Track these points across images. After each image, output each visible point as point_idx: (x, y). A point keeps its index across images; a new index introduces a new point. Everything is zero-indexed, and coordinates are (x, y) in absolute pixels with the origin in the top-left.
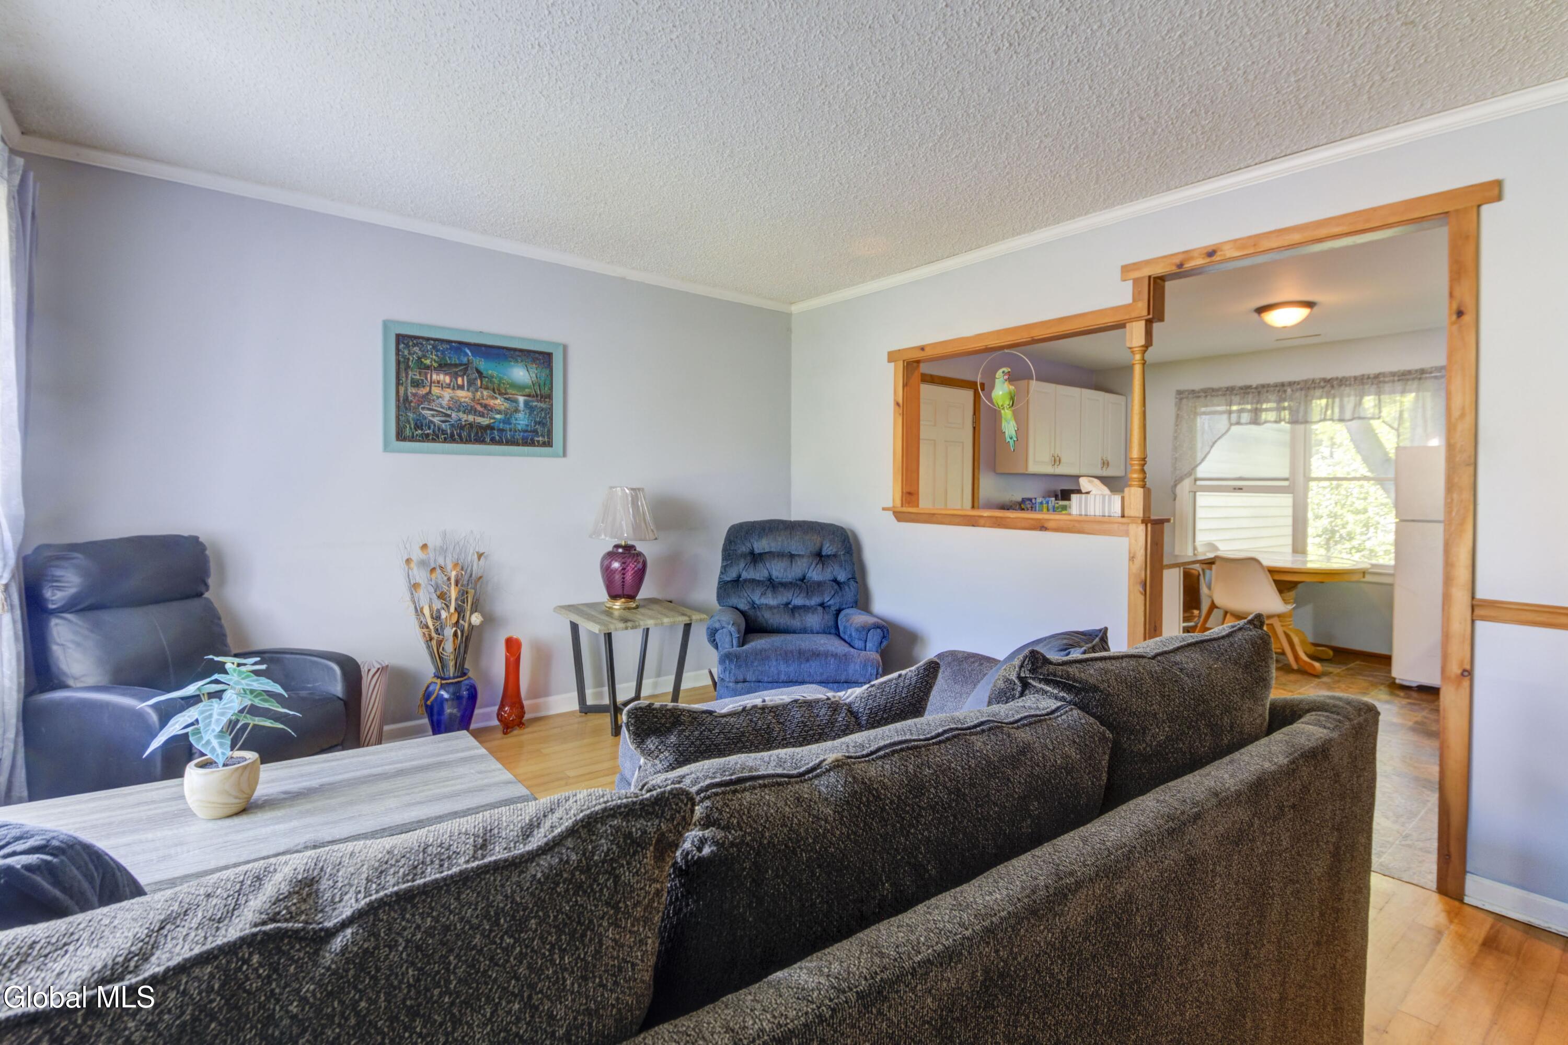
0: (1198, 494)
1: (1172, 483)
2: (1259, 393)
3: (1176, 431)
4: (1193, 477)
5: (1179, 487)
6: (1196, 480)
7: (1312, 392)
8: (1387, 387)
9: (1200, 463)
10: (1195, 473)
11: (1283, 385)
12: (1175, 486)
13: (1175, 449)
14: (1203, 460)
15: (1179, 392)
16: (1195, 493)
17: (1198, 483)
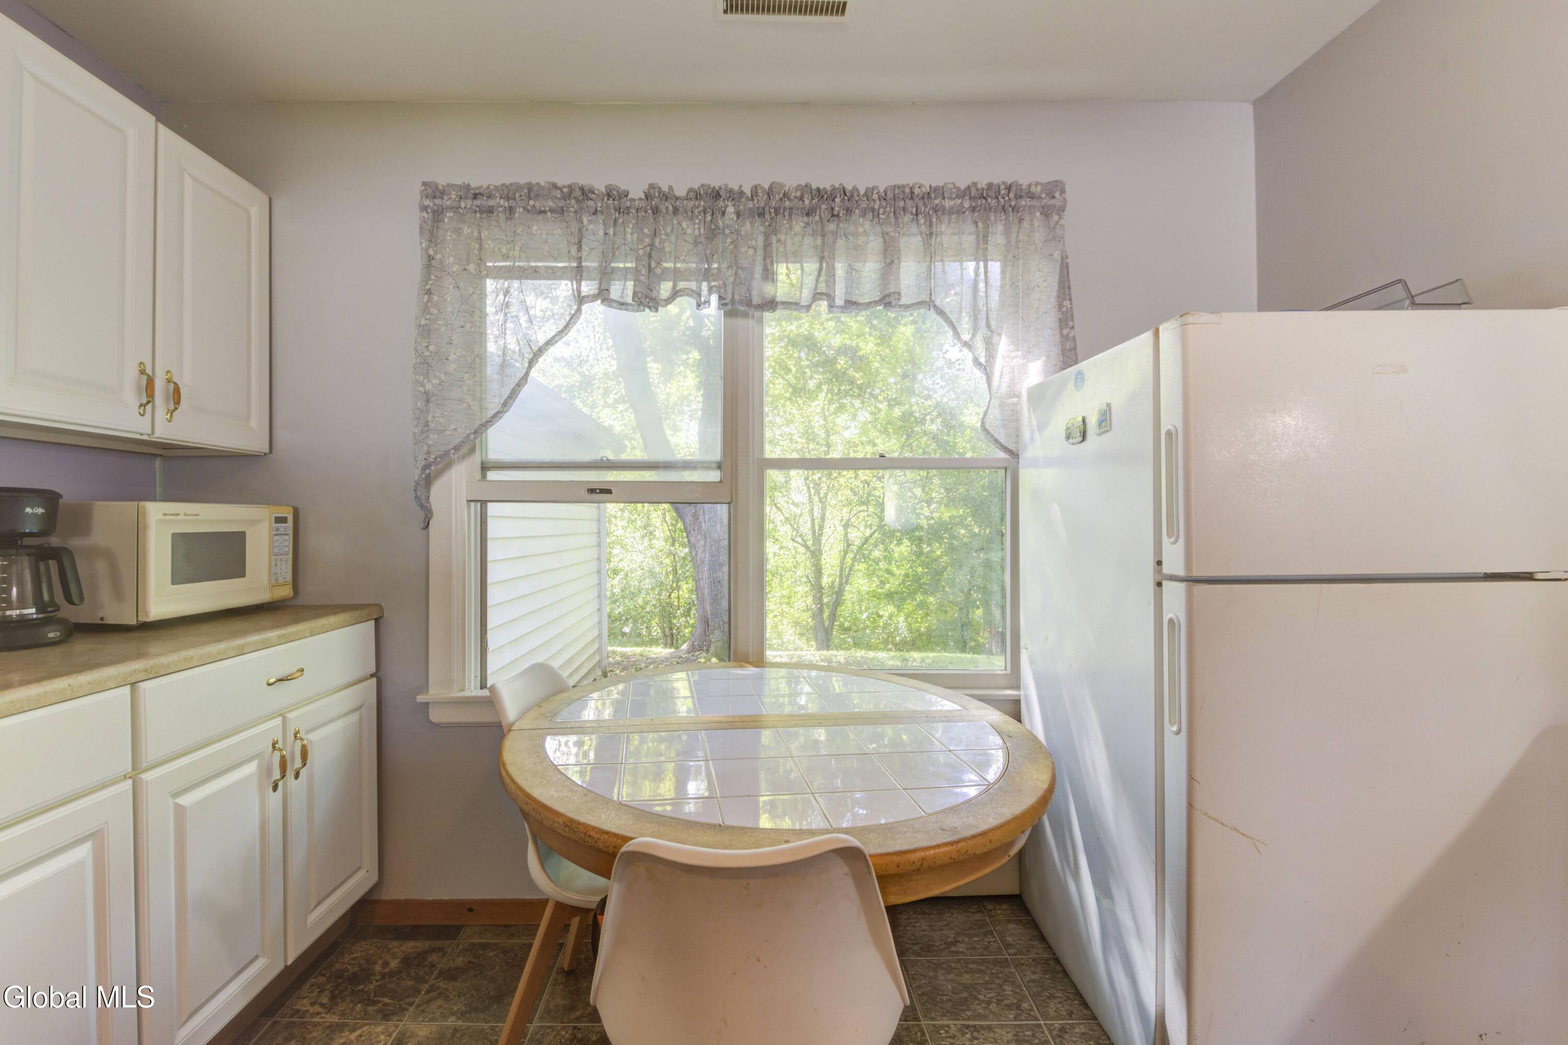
0: (492, 508)
1: (416, 474)
2: (656, 211)
3: (425, 309)
4: (476, 459)
5: (437, 488)
6: (485, 468)
7: (783, 223)
8: (947, 233)
9: (497, 415)
10: (484, 447)
11: (716, 195)
12: (428, 481)
13: (424, 365)
14: (506, 405)
15: (433, 191)
16: (484, 503)
17: (492, 475)
